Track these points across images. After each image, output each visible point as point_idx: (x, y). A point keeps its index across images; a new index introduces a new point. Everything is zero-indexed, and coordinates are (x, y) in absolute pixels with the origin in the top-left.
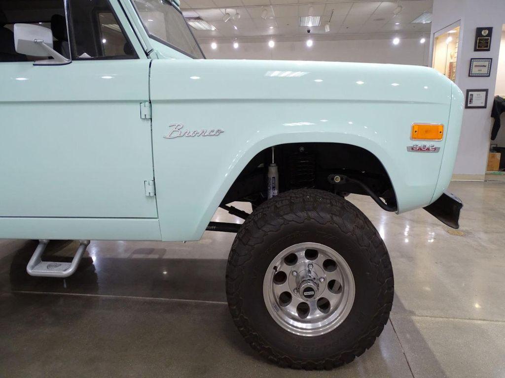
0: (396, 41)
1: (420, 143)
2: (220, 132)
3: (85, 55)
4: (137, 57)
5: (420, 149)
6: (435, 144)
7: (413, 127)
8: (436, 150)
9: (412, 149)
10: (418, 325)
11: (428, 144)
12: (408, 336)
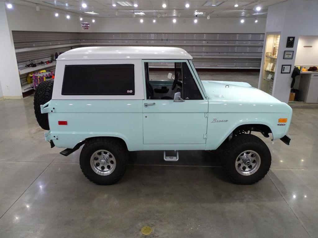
0: (242, 21)
1: (281, 123)
2: (227, 121)
3: (187, 98)
4: (203, 99)
5: (281, 125)
6: (285, 123)
7: (279, 119)
8: (285, 125)
9: (278, 125)
10: (273, 171)
11: (283, 123)
12: (270, 174)
